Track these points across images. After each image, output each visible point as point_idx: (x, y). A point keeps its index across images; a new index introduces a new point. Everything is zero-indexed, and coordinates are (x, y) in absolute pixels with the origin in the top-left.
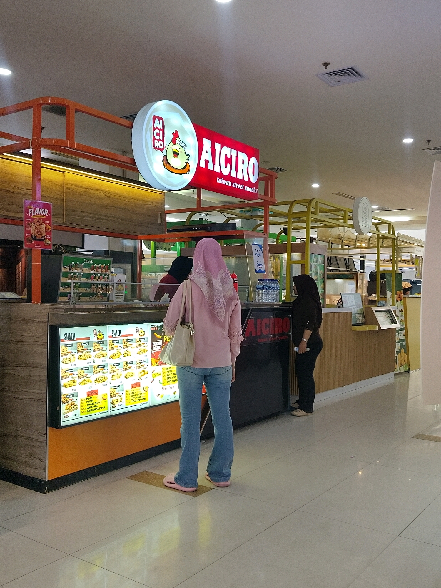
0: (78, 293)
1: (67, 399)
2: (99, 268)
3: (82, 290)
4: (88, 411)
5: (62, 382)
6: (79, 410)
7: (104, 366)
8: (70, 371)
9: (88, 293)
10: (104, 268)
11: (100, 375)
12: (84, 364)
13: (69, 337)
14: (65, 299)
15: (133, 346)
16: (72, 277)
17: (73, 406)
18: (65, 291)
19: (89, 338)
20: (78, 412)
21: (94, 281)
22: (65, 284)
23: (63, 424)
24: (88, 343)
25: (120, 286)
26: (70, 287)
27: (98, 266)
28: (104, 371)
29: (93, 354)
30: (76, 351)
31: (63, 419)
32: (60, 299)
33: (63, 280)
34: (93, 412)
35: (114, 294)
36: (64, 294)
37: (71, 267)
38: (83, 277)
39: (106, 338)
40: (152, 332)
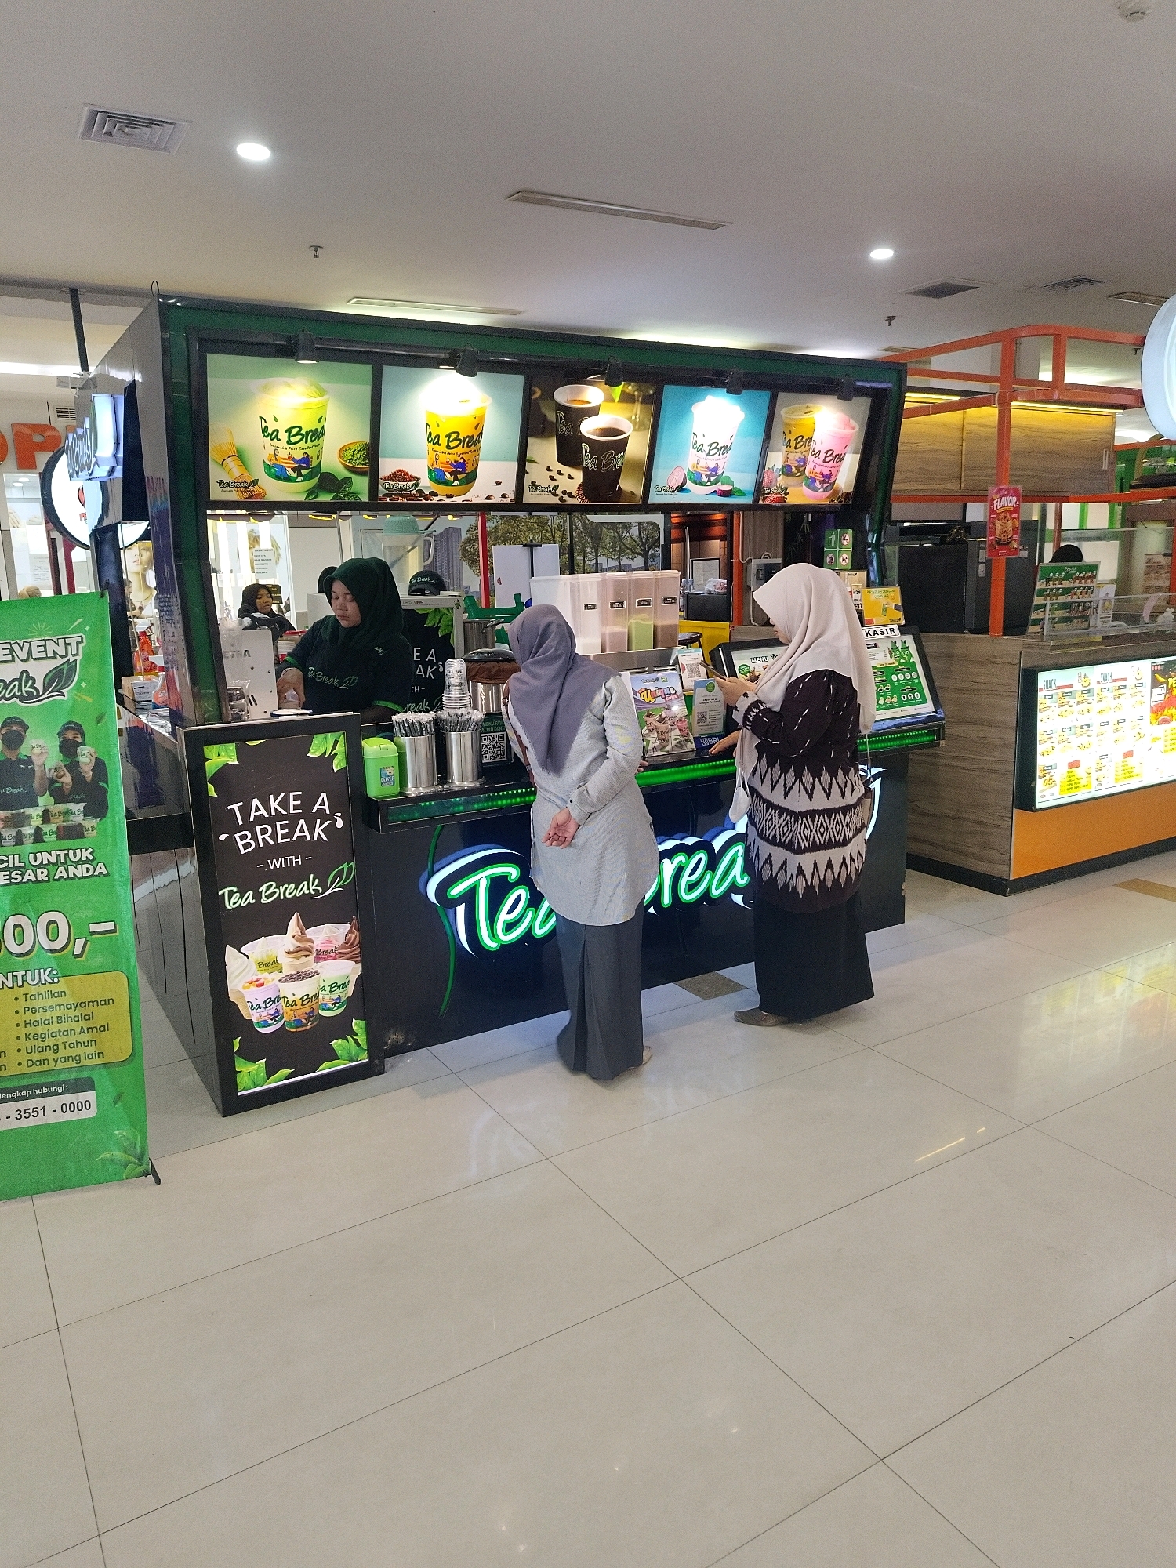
0: (1054, 619)
1: (1045, 772)
2: (1083, 578)
3: (1060, 614)
4: (1068, 789)
5: (1040, 748)
6: (1058, 788)
7: (1089, 726)
8: (1048, 733)
9: (1067, 617)
10: (1089, 578)
11: (1084, 739)
12: (1066, 723)
13: (1048, 685)
14: (1037, 628)
15: (1127, 696)
16: (1049, 595)
17: (1051, 782)
18: (1038, 617)
19: (1072, 686)
20: (1056, 790)
21: (1075, 599)
22: (1040, 607)
23: (1039, 806)
24: (1071, 692)
25: (1107, 603)
26: (1044, 610)
27: (1082, 575)
28: (1089, 733)
29: (1076, 708)
30: (1056, 705)
31: (1039, 799)
32: (1032, 629)
33: (1037, 601)
34: (1073, 792)
35: (1099, 616)
36: (1036, 622)
37: (1048, 581)
38: (1063, 594)
39: (1093, 685)
40: (1154, 672)
